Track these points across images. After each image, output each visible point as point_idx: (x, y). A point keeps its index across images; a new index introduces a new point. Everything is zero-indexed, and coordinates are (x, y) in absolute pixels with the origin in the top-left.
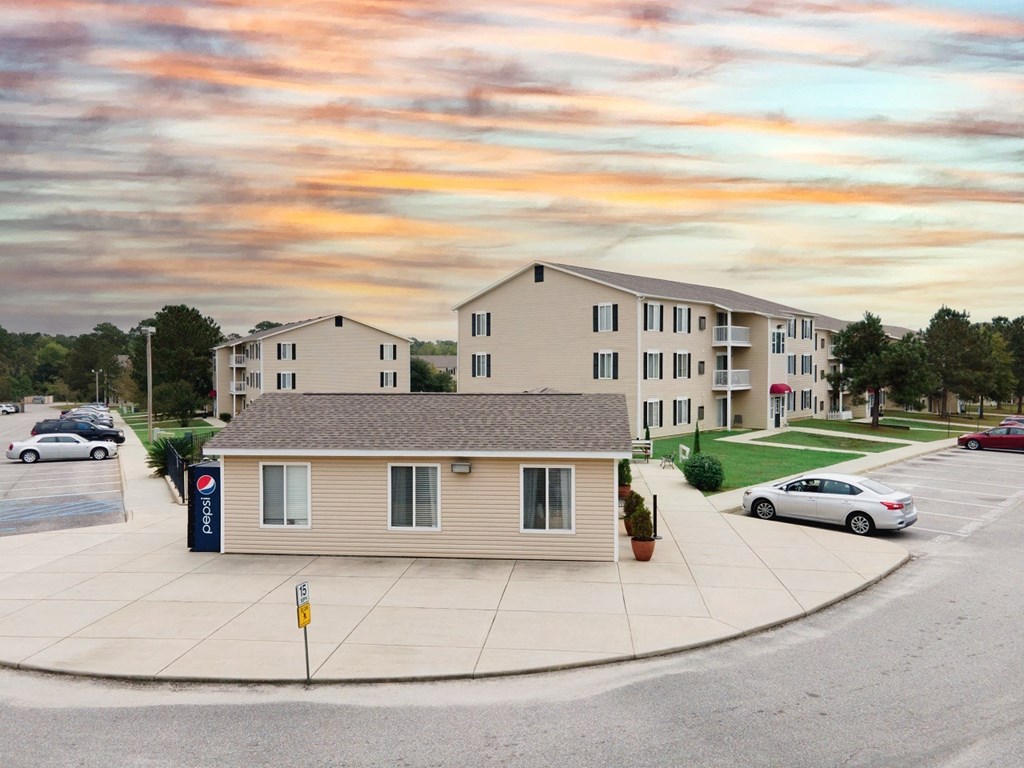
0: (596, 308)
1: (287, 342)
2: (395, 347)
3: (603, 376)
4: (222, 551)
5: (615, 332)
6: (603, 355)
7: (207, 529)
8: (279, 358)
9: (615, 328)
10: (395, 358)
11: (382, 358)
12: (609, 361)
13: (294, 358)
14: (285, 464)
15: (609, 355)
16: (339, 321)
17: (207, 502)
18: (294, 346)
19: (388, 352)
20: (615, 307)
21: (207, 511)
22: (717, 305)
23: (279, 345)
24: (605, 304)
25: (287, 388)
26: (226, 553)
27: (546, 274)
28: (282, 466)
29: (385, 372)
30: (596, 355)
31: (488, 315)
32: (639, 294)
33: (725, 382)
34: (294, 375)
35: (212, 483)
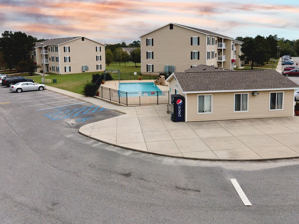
0: (192, 38)
1: (67, 46)
2: (100, 47)
3: (194, 58)
4: (186, 121)
5: (198, 46)
6: (194, 52)
7: (179, 115)
8: (65, 52)
9: (199, 44)
10: (100, 51)
11: (97, 51)
12: (196, 54)
13: (69, 51)
14: (205, 95)
15: (196, 52)
16: (83, 39)
17: (179, 107)
18: (69, 47)
19: (98, 49)
20: (199, 38)
21: (179, 110)
22: (220, 37)
23: (64, 47)
24: (195, 37)
25: (68, 62)
26: (187, 122)
27: (174, 27)
28: (204, 96)
29: (98, 56)
30: (192, 52)
31: (153, 39)
32: (207, 34)
33: (221, 59)
34: (69, 57)
35: (181, 101)
